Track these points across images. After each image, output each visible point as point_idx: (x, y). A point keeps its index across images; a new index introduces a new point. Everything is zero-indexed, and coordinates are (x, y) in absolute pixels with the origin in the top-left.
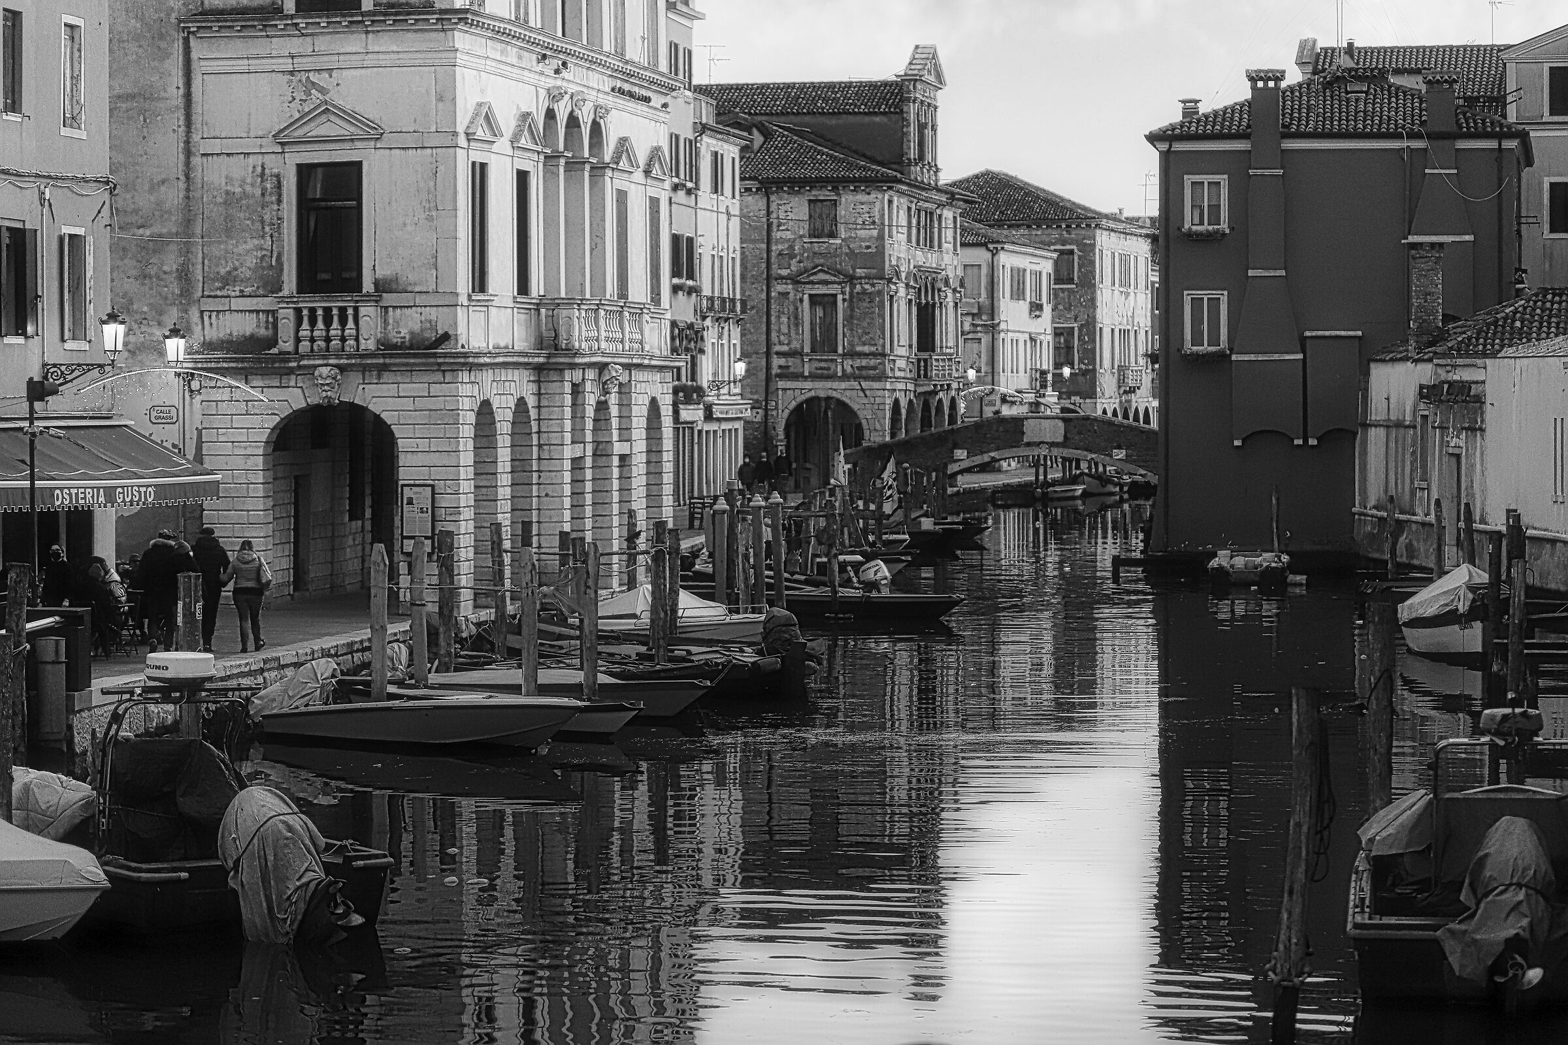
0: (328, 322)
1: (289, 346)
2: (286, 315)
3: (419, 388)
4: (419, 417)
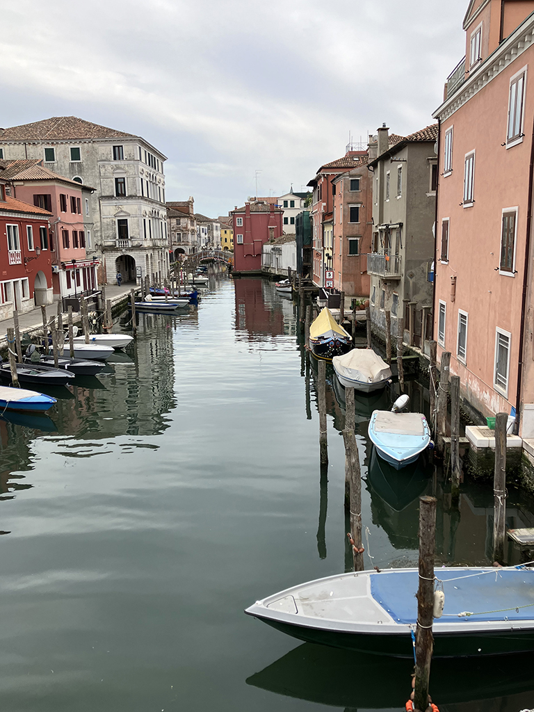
0: (123, 243)
1: (118, 247)
2: (117, 242)
3: (138, 253)
4: (137, 257)
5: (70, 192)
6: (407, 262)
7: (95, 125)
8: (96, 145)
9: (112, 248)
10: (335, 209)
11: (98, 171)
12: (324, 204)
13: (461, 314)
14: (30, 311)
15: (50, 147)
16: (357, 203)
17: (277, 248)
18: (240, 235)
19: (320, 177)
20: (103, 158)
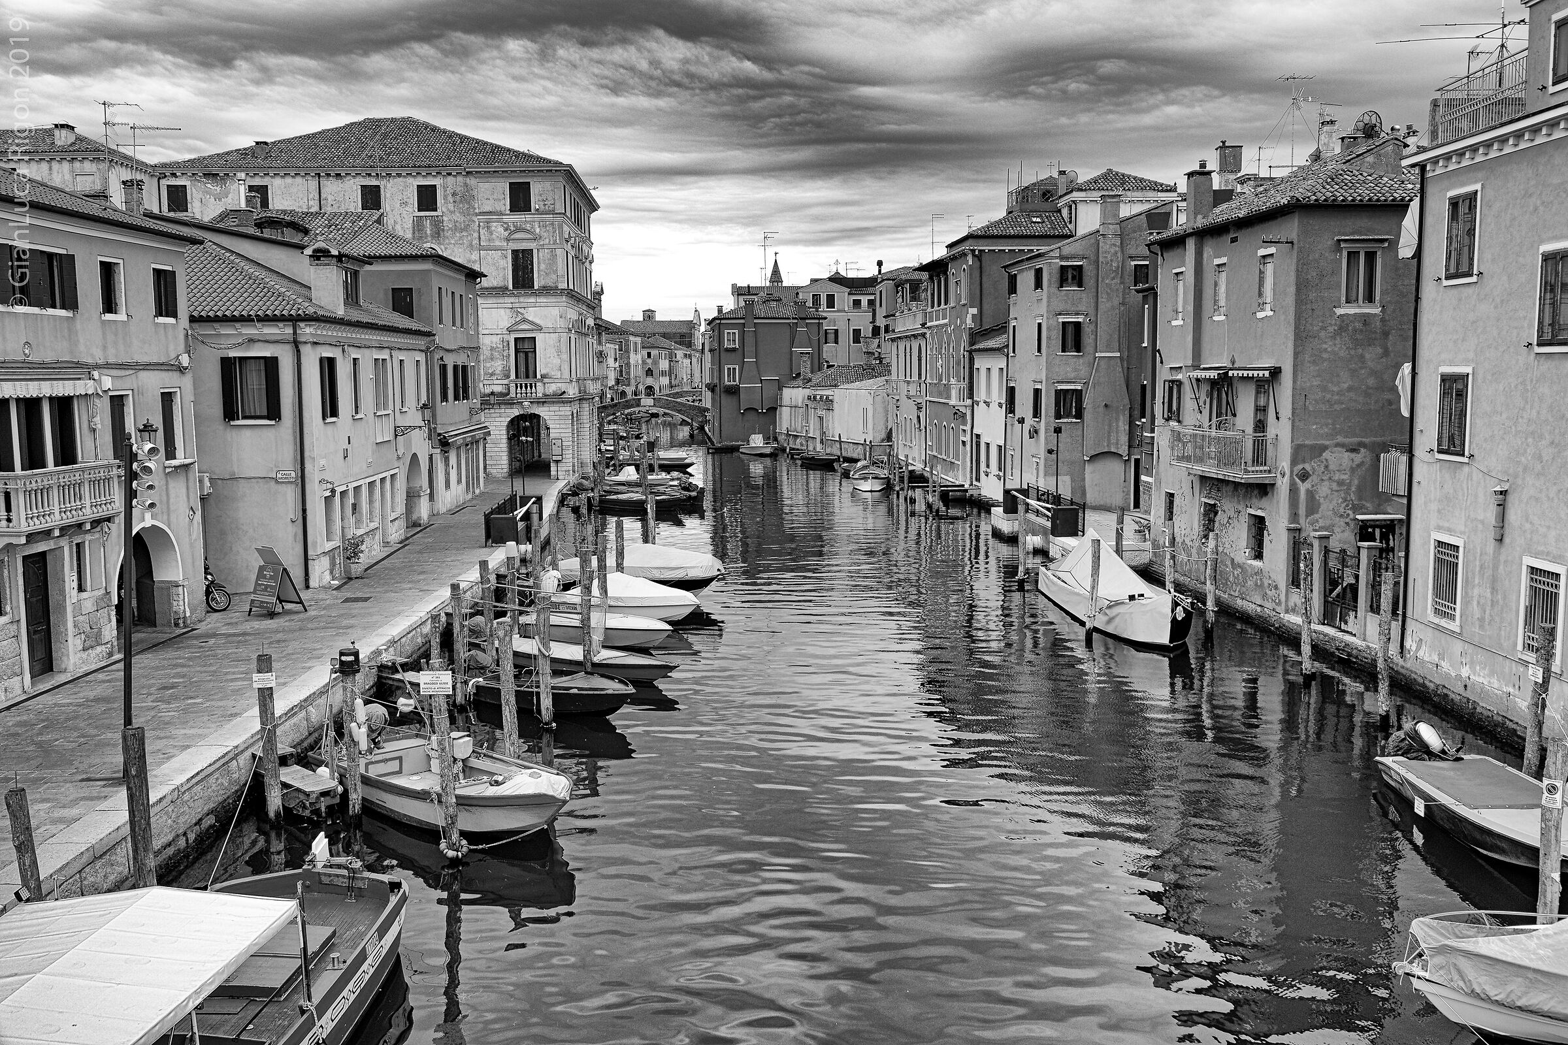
0: (526, 388)
1: (514, 396)
2: (512, 386)
3: (555, 409)
4: (556, 418)
5: (450, 283)
6: (1296, 448)
7: (463, 138)
8: (471, 181)
9: (502, 400)
10: (1013, 323)
11: (476, 235)
12: (974, 311)
13: (1532, 568)
14: (404, 542)
15: (373, 182)
16: (1077, 314)
17: (822, 397)
18: (731, 367)
19: (963, 255)
20: (487, 208)
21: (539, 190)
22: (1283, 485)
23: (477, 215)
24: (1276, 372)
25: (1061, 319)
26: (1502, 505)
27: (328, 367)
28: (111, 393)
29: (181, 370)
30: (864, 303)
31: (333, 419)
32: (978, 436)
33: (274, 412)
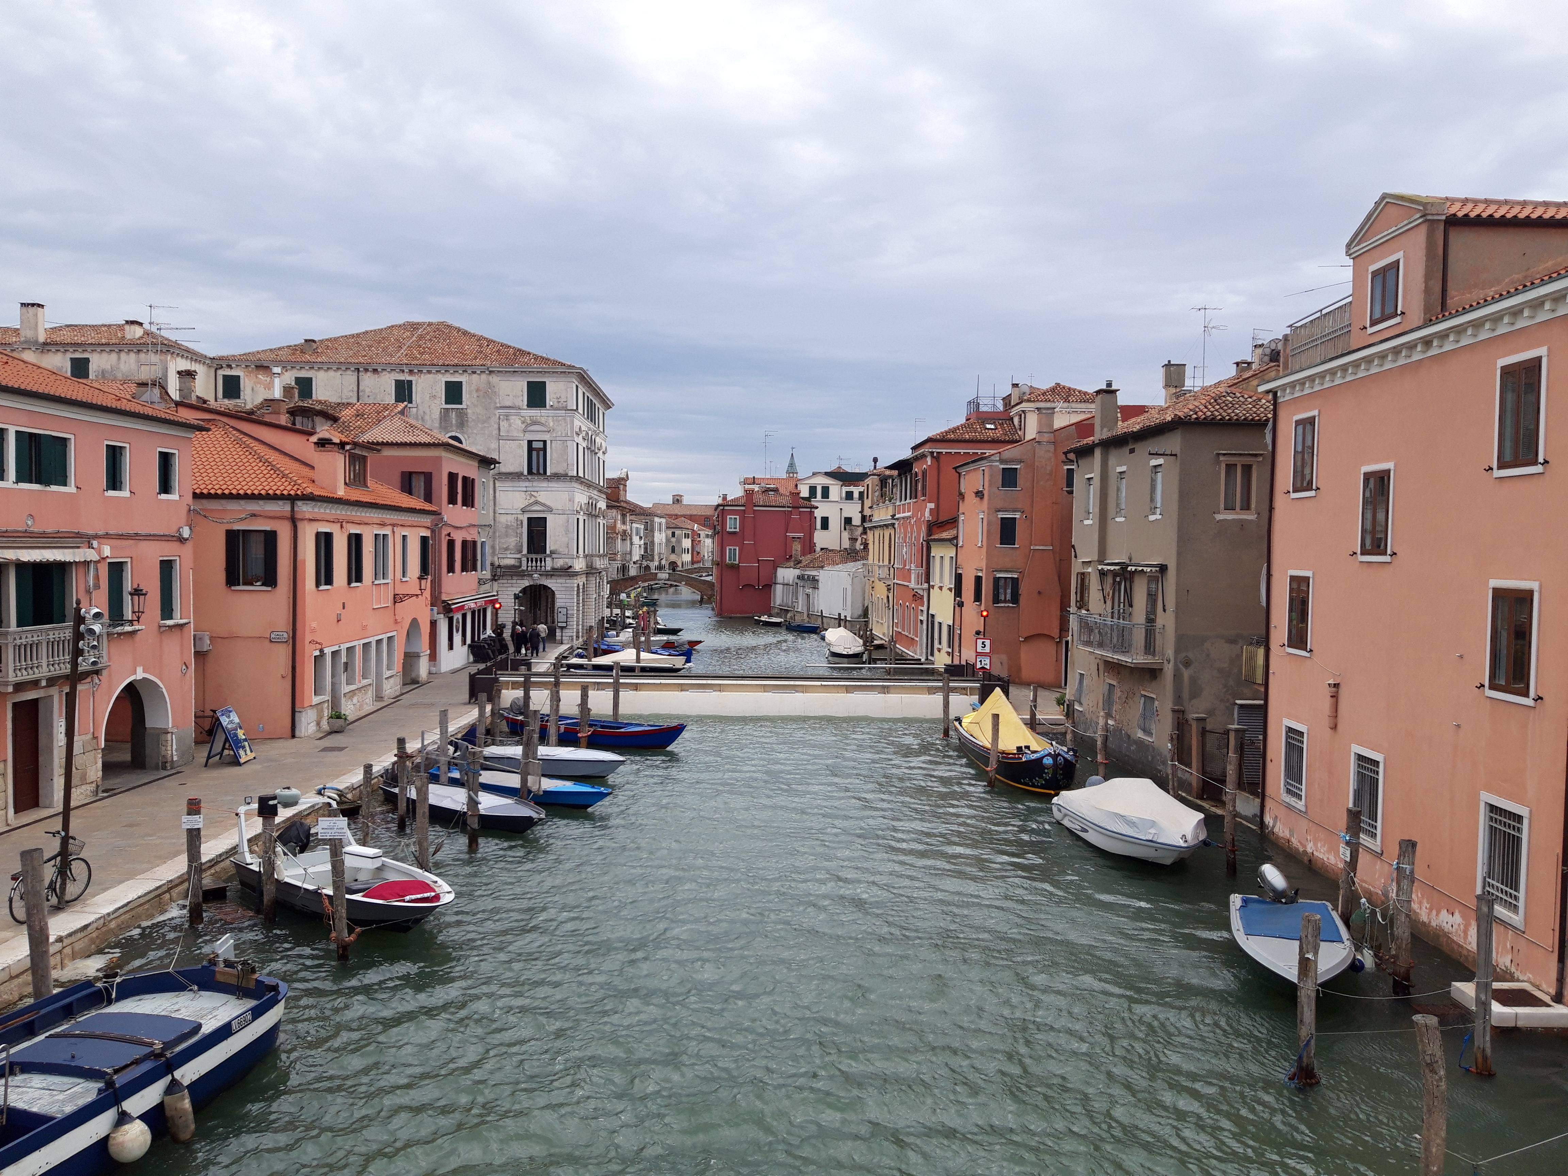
0: (536, 562)
1: (525, 568)
2: (524, 560)
3: (562, 581)
4: (563, 589)
5: (466, 469)
6: (1181, 640)
7: (490, 341)
8: (495, 379)
9: (514, 572)
10: (962, 518)
11: (496, 426)
12: (932, 505)
13: (1359, 755)
14: (397, 699)
15: (406, 377)
16: (1014, 511)
17: (809, 576)
18: (732, 548)
19: (923, 456)
20: (508, 404)
21: (554, 389)
22: (1169, 670)
23: (497, 408)
24: (1163, 568)
25: (1001, 515)
26: (1335, 697)
27: (325, 542)
28: (109, 560)
29: (182, 540)
30: (856, 495)
31: (328, 587)
32: (933, 616)
33: (270, 580)
